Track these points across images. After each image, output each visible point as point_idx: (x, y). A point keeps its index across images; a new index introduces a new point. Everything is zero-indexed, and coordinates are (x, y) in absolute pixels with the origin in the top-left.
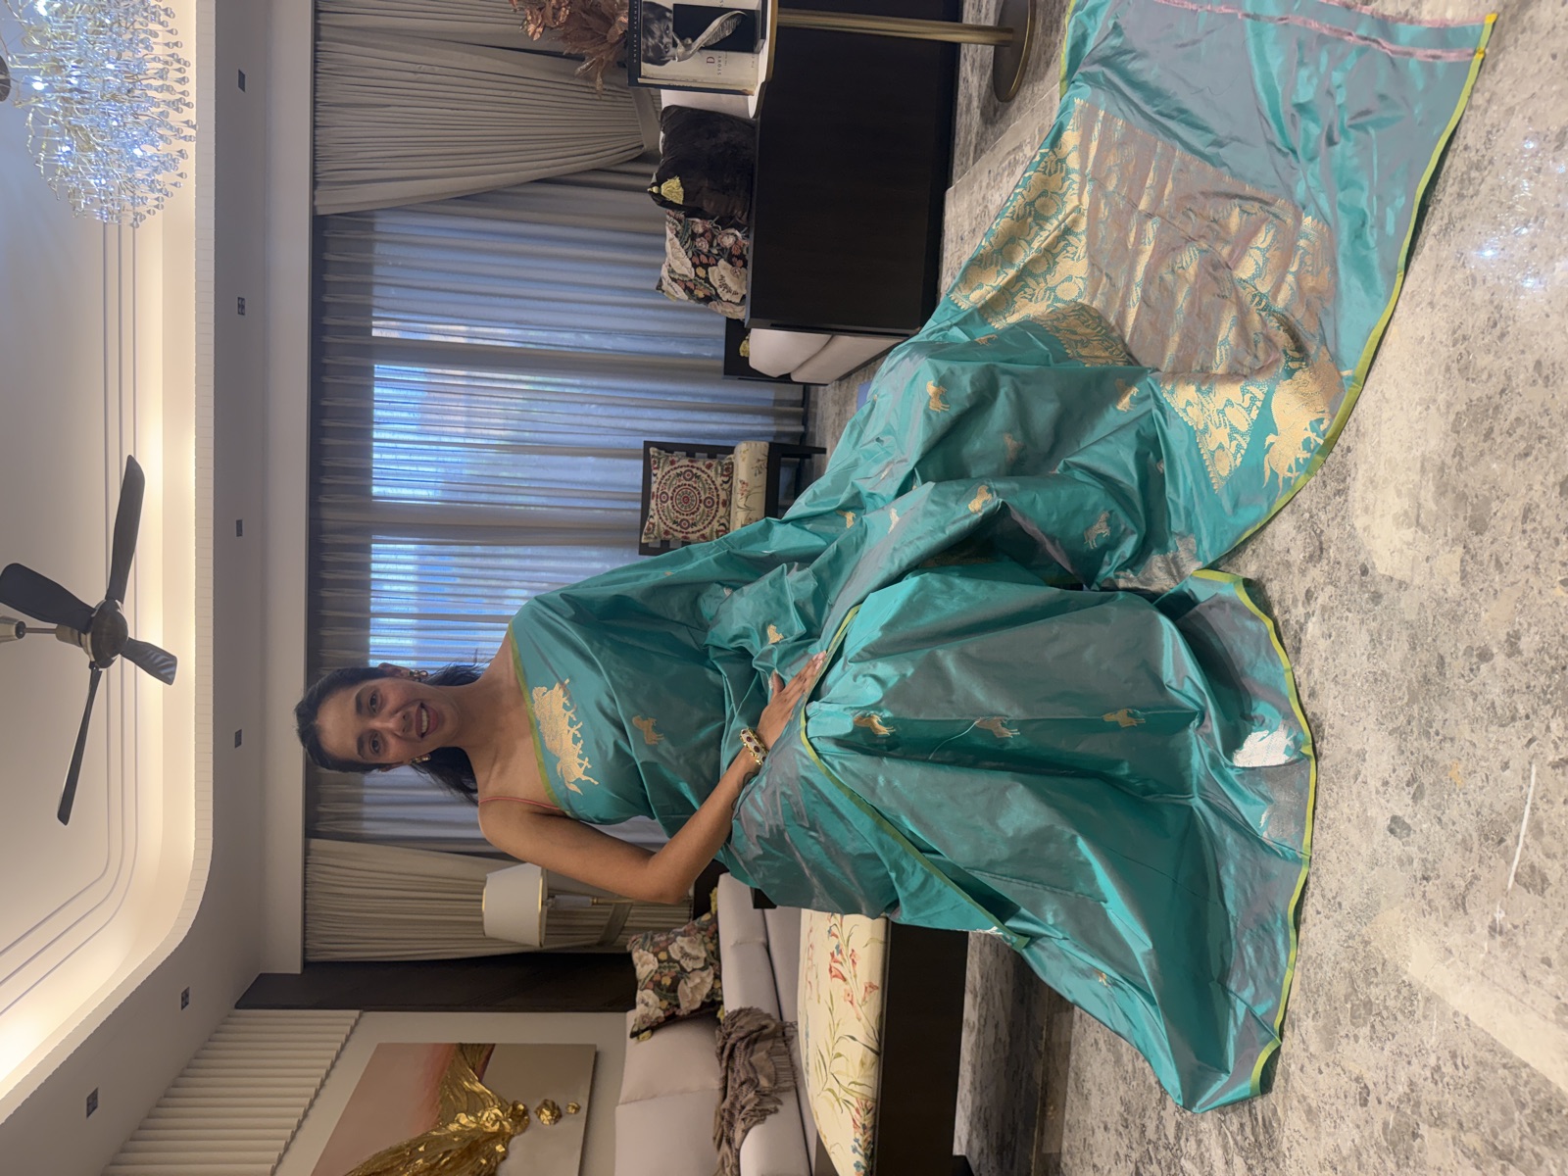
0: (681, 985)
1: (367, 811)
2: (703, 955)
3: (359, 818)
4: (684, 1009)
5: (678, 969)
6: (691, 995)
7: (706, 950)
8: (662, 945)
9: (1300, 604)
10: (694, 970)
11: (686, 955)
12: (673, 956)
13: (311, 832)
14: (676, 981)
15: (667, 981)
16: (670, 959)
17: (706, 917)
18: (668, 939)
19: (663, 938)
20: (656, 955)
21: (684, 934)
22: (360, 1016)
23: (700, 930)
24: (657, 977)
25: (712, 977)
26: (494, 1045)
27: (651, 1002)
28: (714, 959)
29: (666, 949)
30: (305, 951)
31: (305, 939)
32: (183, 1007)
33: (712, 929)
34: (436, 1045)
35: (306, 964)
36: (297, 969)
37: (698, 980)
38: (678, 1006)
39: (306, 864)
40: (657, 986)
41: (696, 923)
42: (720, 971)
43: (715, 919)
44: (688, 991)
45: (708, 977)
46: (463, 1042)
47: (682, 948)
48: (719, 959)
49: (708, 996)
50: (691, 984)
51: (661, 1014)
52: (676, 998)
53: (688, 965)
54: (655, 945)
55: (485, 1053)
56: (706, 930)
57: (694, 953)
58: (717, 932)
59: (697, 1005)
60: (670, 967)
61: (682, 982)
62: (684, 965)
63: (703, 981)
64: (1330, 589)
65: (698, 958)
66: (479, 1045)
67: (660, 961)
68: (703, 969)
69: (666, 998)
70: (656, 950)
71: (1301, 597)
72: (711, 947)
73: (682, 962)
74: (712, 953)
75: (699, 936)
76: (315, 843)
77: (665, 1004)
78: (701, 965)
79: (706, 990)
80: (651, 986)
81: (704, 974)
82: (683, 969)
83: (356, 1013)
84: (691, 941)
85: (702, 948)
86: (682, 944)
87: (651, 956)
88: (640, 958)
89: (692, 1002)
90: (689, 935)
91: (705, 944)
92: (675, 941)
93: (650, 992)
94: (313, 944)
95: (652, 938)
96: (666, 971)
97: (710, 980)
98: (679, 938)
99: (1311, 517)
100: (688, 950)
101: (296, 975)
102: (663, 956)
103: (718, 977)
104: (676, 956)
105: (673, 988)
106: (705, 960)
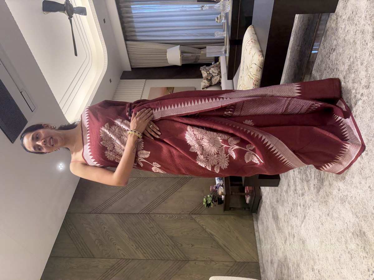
0: (212, 79)
1: (137, 34)
2: (217, 72)
3: (136, 36)
4: (213, 83)
5: (212, 75)
6: (215, 81)
7: (218, 71)
8: (208, 70)
9: (360, 95)
10: (215, 76)
11: (213, 72)
12: (210, 72)
13: (126, 40)
14: (211, 78)
15: (209, 78)
16: (210, 73)
17: (218, 63)
18: (209, 68)
19: (208, 68)
20: (207, 72)
21: (213, 67)
22: (146, 81)
23: (216, 66)
24: (207, 77)
25: (219, 77)
26: (174, 87)
27: (206, 83)
28: (220, 73)
29: (209, 71)
30: (131, 66)
31: (130, 63)
32: (111, 82)
33: (219, 66)
34: (162, 88)
35: (132, 69)
36: (130, 69)
37: (216, 78)
38: (212, 83)
39: (127, 47)
40: (207, 79)
41: (215, 64)
42: (221, 75)
43: (220, 63)
44: (214, 80)
45: (218, 77)
46: (168, 87)
47: (212, 71)
48: (221, 73)
49: (218, 81)
50: (215, 79)
51: (208, 85)
52: (211, 82)
53: (214, 75)
54: (206, 70)
55: (172, 89)
56: (218, 66)
57: (215, 72)
58: (220, 67)
59: (216, 83)
60: (210, 75)
61: (213, 78)
62: (213, 75)
63: (217, 78)
64: (367, 98)
65: (216, 73)
66: (171, 87)
67: (208, 74)
68: (217, 75)
69: (209, 81)
70: (207, 71)
71: (360, 94)
72: (219, 70)
73: (212, 74)
74: (219, 72)
75: (216, 68)
76: (128, 42)
77: (209, 83)
78: (217, 74)
79: (218, 80)
80: (206, 79)
81: (217, 77)
82: (213, 76)
83: (145, 80)
84: (214, 69)
85: (217, 70)
86: (212, 70)
87: (206, 72)
88: (203, 72)
89: (215, 82)
90: (214, 68)
91: (218, 69)
92: (211, 69)
93: (206, 80)
94: (133, 65)
95: (206, 68)
96: (209, 76)
97: (219, 78)
98: (212, 68)
99: (369, 77)
100: (214, 71)
101: (130, 71)
102: (208, 73)
103: (221, 77)
104: (211, 72)
105: (211, 80)
106: (218, 73)
